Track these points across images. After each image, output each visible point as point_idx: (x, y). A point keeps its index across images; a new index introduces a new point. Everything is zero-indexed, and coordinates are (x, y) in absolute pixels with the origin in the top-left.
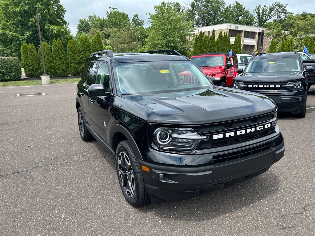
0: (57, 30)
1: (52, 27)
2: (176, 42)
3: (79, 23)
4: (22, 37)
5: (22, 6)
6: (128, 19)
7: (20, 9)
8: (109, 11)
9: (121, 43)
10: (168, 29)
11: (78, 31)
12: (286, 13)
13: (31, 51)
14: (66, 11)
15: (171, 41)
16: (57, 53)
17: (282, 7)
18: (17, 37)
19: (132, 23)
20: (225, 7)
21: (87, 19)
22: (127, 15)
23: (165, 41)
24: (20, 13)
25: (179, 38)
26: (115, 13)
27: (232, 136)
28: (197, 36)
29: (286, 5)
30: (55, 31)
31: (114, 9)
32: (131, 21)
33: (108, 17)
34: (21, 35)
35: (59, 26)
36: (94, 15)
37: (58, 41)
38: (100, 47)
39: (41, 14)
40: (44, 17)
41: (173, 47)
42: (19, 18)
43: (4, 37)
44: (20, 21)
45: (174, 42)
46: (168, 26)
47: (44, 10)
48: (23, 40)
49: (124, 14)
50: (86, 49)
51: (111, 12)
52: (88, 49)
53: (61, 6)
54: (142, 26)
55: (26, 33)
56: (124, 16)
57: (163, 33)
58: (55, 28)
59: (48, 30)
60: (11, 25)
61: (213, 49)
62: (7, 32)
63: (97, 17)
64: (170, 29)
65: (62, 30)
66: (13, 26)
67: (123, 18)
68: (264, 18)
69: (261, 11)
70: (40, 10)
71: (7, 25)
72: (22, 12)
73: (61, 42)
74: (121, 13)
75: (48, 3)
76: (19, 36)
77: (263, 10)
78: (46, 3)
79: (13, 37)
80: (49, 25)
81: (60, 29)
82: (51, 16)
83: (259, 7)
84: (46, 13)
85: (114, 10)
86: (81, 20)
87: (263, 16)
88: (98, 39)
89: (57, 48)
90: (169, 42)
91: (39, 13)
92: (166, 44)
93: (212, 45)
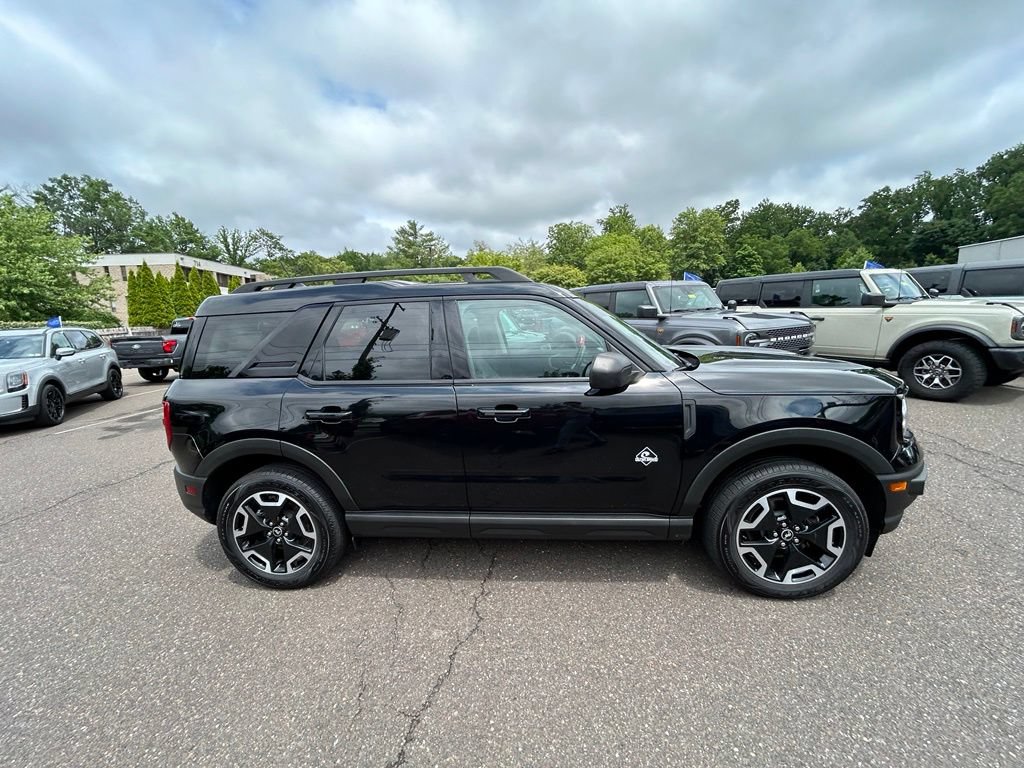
12: (281, 249)
17: (272, 238)
20: (147, 219)
28: (131, 273)
29: (281, 237)
61: (185, 306)
68: (239, 252)
69: (230, 241)
77: (233, 239)
83: (224, 231)
87: (235, 250)
93: (181, 296)
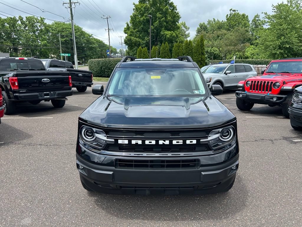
0: (169, 35)
1: (166, 32)
2: (292, 43)
3: (199, 27)
4: (143, 42)
5: (146, 16)
6: (248, 20)
7: (144, 19)
8: (229, 13)
9: (227, 45)
10: (284, 29)
11: (196, 34)
13: (143, 54)
14: (181, 18)
15: (286, 42)
16: (164, 56)
18: (139, 42)
19: (251, 24)
21: (206, 23)
22: (247, 16)
23: (278, 43)
24: (143, 22)
25: (297, 39)
26: (234, 15)
27: (139, 144)
30: (168, 36)
31: (234, 11)
32: (250, 22)
33: (227, 20)
34: (142, 40)
35: (172, 32)
36: (214, 19)
37: (165, 45)
38: (202, 50)
39: (159, 22)
40: (161, 24)
41: (288, 49)
42: (142, 26)
43: (130, 42)
44: (143, 28)
45: (290, 43)
46: (285, 26)
47: (162, 18)
48: (143, 44)
49: (243, 15)
50: (188, 52)
51: (230, 15)
52: (190, 51)
53: (178, 13)
54: (263, 26)
55: (146, 38)
56: (244, 18)
57: (278, 33)
58: (168, 33)
59: (163, 35)
60: (136, 32)
62: (132, 38)
63: (216, 20)
64: (286, 29)
65: (174, 34)
66: (138, 32)
67: (242, 20)
70: (159, 18)
71: (133, 32)
72: (145, 21)
73: (168, 46)
74: (241, 14)
75: (166, 12)
76: (140, 40)
78: (165, 12)
79: (136, 42)
80: (164, 31)
81: (172, 34)
82: (167, 23)
84: (163, 20)
85: (234, 13)
86: (201, 24)
88: (201, 43)
89: (164, 51)
90: (283, 43)
91: (158, 21)
92: (279, 46)
